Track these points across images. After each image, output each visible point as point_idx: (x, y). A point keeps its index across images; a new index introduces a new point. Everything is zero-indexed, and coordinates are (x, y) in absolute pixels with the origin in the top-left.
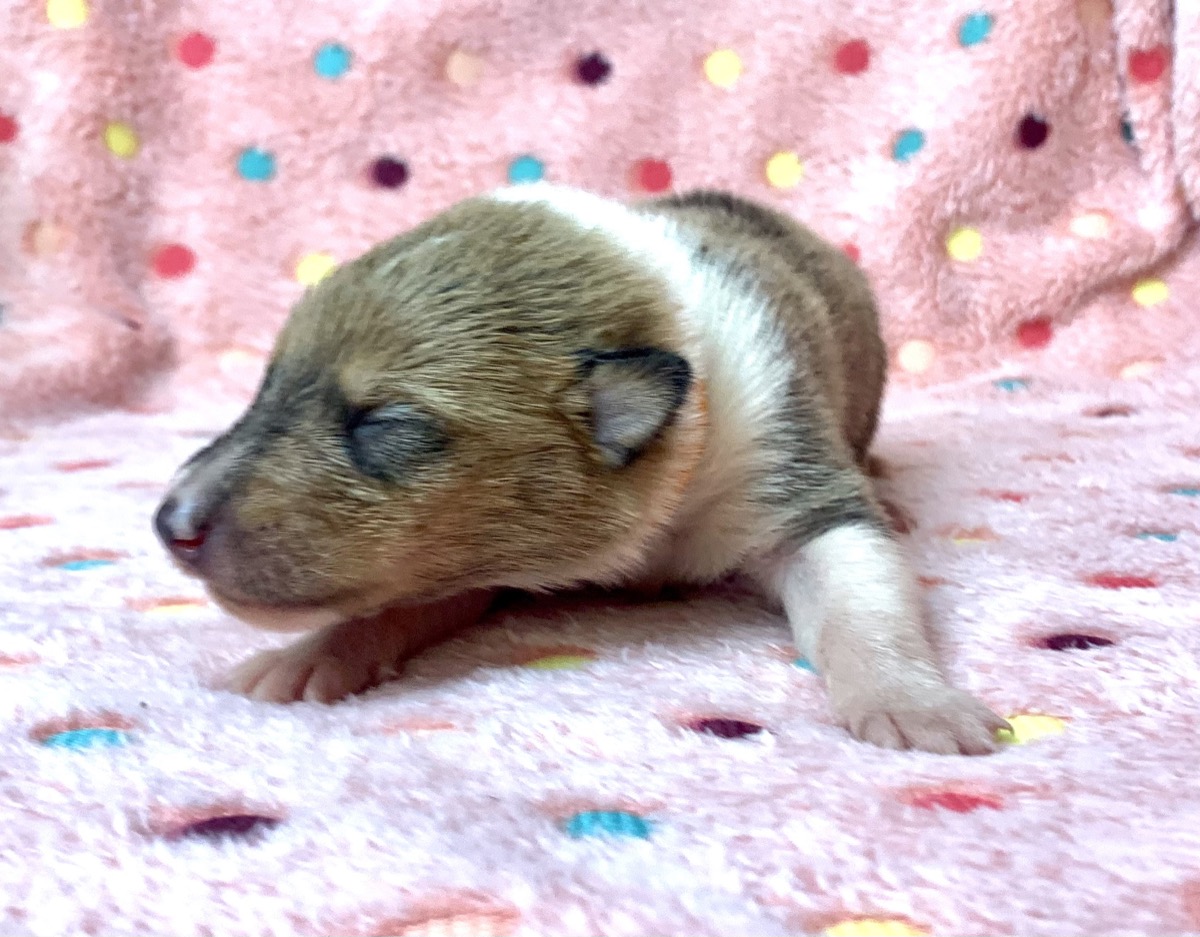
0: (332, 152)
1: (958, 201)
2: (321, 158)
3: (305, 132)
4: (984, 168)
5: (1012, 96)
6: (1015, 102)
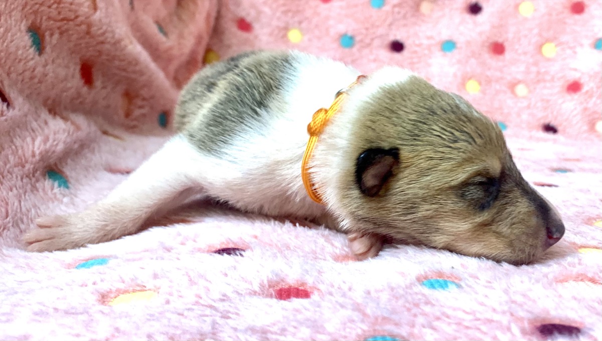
0: (376, 37)
2: (372, 39)
3: (367, 29)
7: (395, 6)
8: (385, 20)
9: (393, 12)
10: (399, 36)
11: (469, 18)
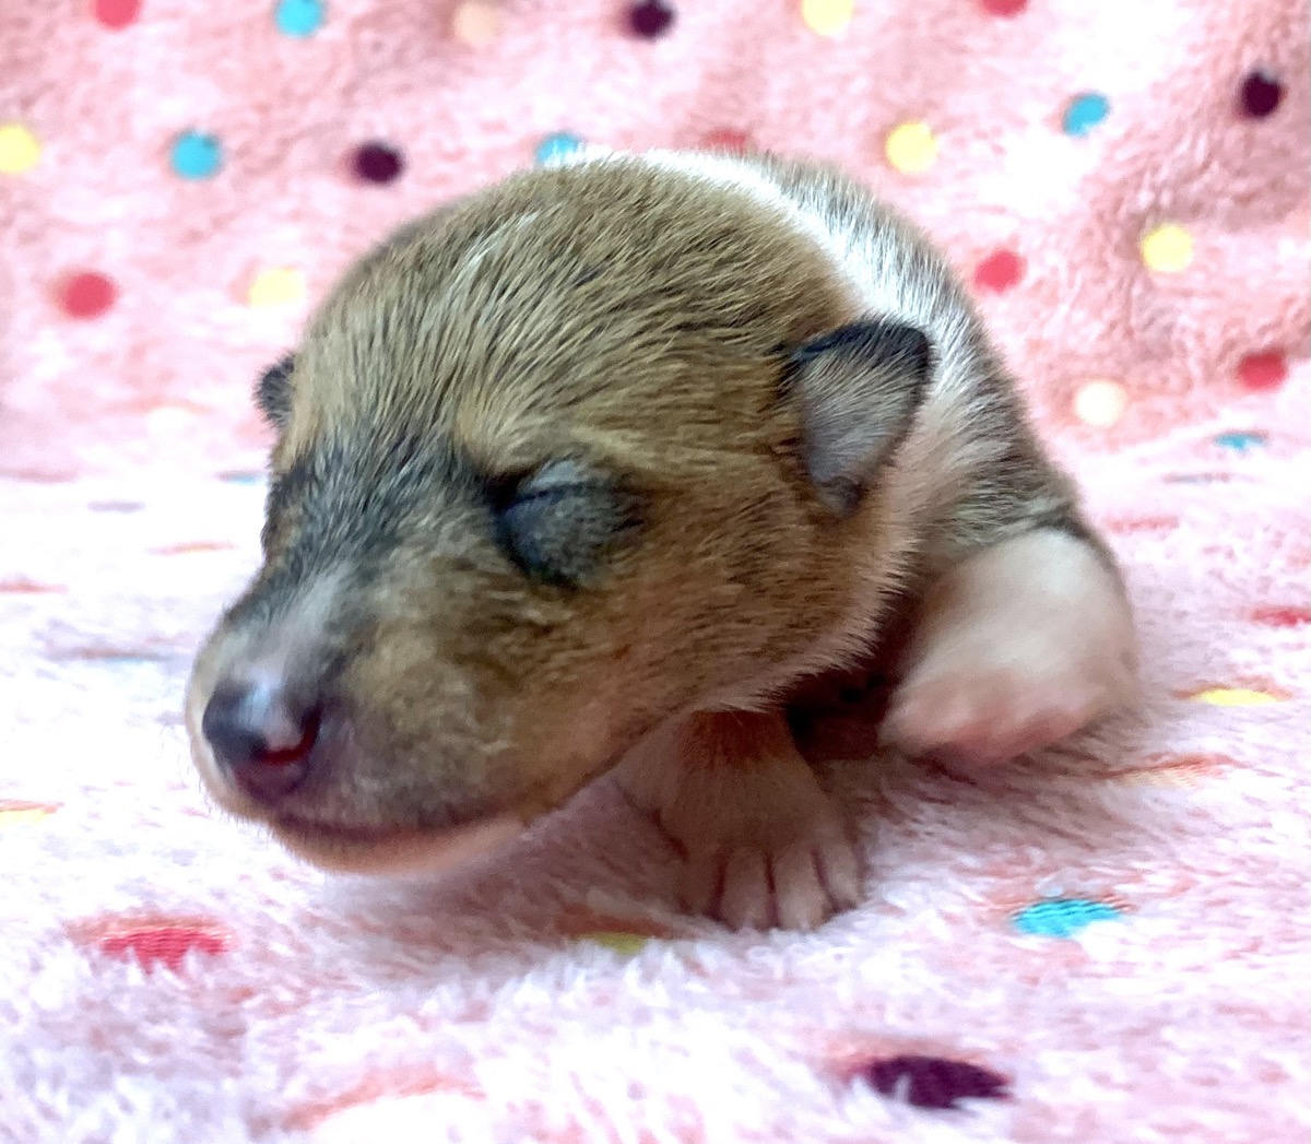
1: (1157, 190)
2: (285, 143)
3: (263, 109)
4: (1193, 145)
5: (1233, 46)
6: (1238, 54)
7: (359, 24)
8: (330, 74)
9: (356, 47)
10: (383, 127)
11: (627, 50)
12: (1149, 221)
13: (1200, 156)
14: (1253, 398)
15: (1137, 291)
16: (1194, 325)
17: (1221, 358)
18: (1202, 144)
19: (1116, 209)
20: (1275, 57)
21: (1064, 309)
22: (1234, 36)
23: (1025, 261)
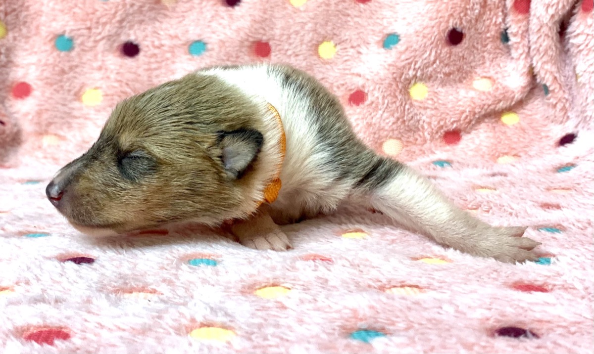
0: (103, 39)
1: (416, 70)
2: (96, 42)
4: (430, 55)
5: (446, 19)
6: (448, 22)
8: (114, 15)
9: (124, 5)
10: (133, 36)
11: (223, 10)
12: (413, 82)
13: (432, 58)
14: (448, 147)
15: (407, 107)
16: (428, 120)
17: (437, 132)
18: (433, 53)
19: (401, 77)
20: (461, 23)
21: (380, 112)
22: (447, 15)
23: (367, 94)
